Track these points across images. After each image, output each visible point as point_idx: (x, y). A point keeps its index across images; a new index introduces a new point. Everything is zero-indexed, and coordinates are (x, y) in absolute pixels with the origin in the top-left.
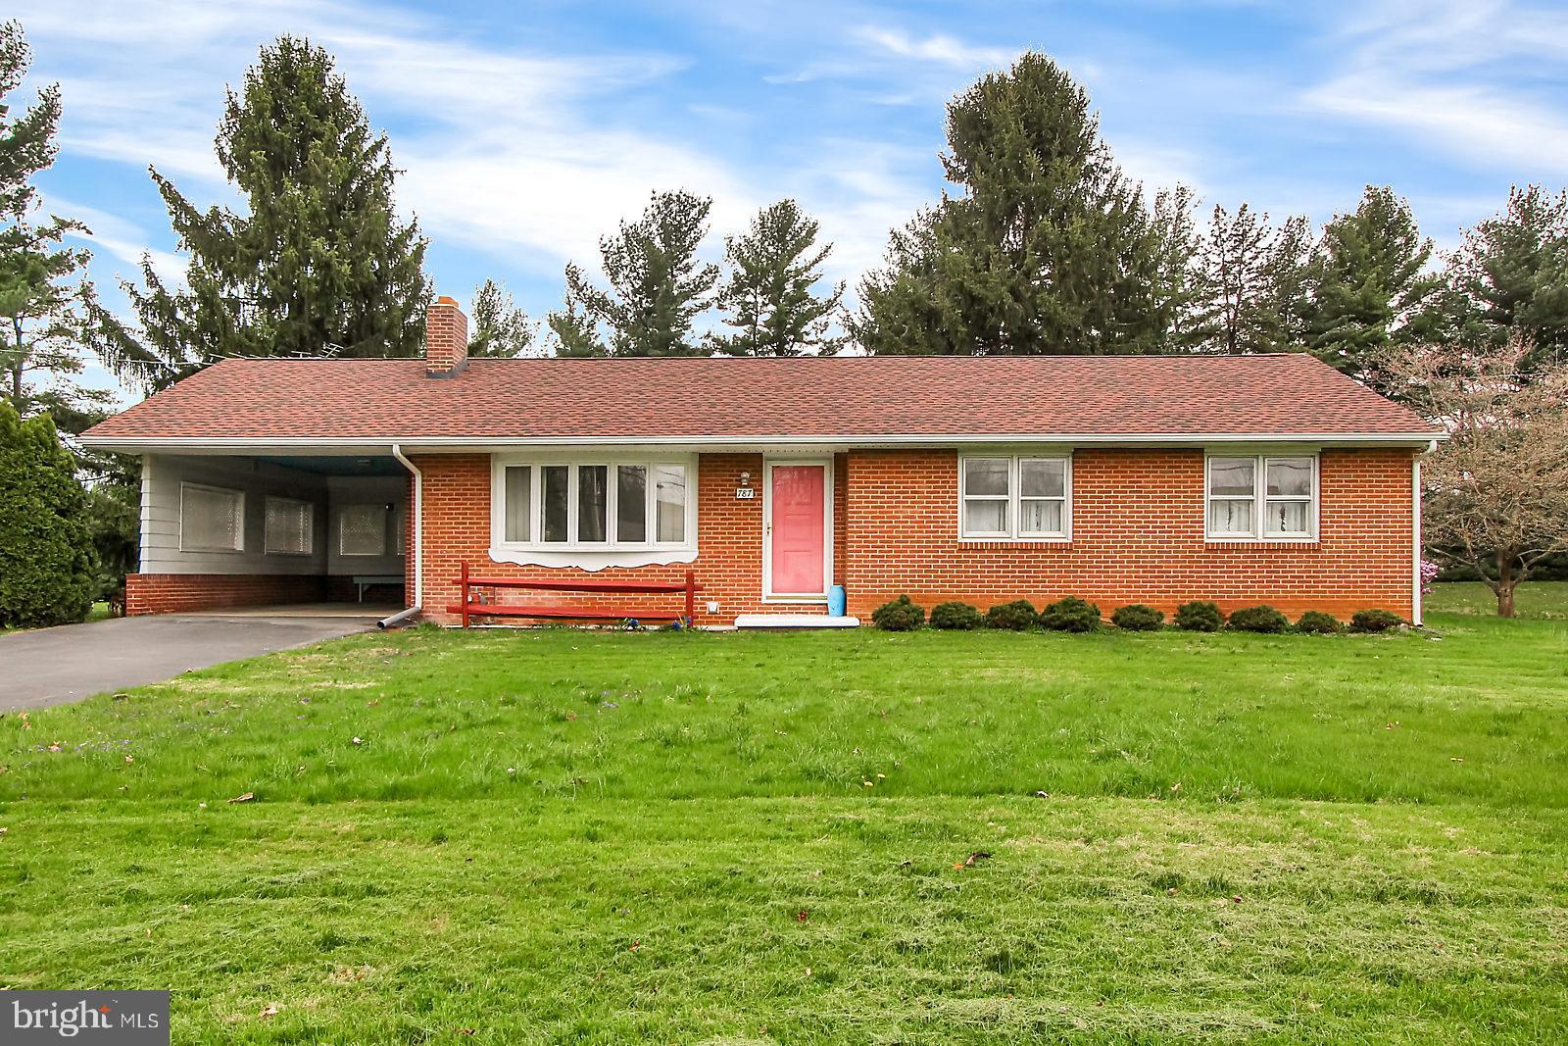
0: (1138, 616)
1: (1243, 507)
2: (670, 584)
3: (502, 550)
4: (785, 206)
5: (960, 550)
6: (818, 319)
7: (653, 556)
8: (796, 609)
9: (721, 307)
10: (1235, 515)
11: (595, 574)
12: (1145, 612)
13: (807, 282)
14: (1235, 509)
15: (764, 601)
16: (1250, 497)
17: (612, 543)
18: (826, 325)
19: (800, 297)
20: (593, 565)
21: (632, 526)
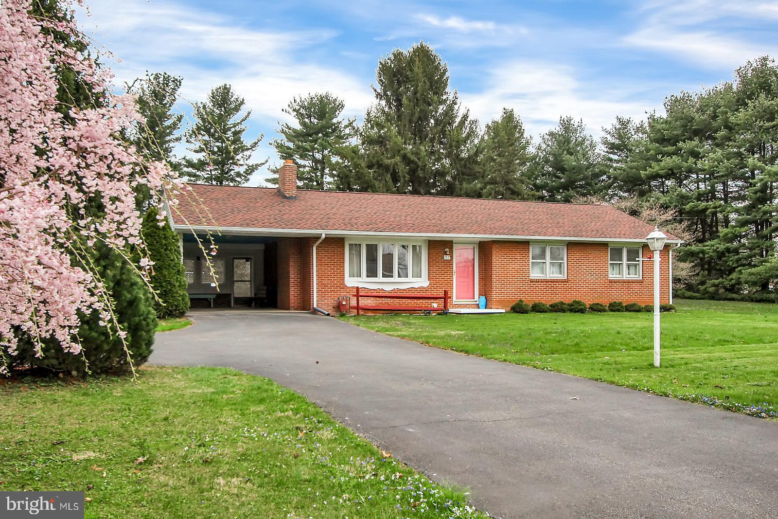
0: (600, 307)
1: (618, 267)
2: (435, 295)
3: (351, 282)
4: (225, 88)
5: (531, 282)
6: (246, 153)
7: (412, 284)
8: (465, 306)
9: (188, 141)
10: (615, 268)
11: (389, 292)
12: (601, 305)
13: (240, 132)
14: (615, 266)
15: (454, 303)
16: (621, 262)
17: (396, 278)
18: (250, 156)
19: (236, 140)
20: (388, 288)
21: (403, 272)
